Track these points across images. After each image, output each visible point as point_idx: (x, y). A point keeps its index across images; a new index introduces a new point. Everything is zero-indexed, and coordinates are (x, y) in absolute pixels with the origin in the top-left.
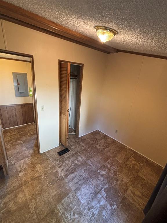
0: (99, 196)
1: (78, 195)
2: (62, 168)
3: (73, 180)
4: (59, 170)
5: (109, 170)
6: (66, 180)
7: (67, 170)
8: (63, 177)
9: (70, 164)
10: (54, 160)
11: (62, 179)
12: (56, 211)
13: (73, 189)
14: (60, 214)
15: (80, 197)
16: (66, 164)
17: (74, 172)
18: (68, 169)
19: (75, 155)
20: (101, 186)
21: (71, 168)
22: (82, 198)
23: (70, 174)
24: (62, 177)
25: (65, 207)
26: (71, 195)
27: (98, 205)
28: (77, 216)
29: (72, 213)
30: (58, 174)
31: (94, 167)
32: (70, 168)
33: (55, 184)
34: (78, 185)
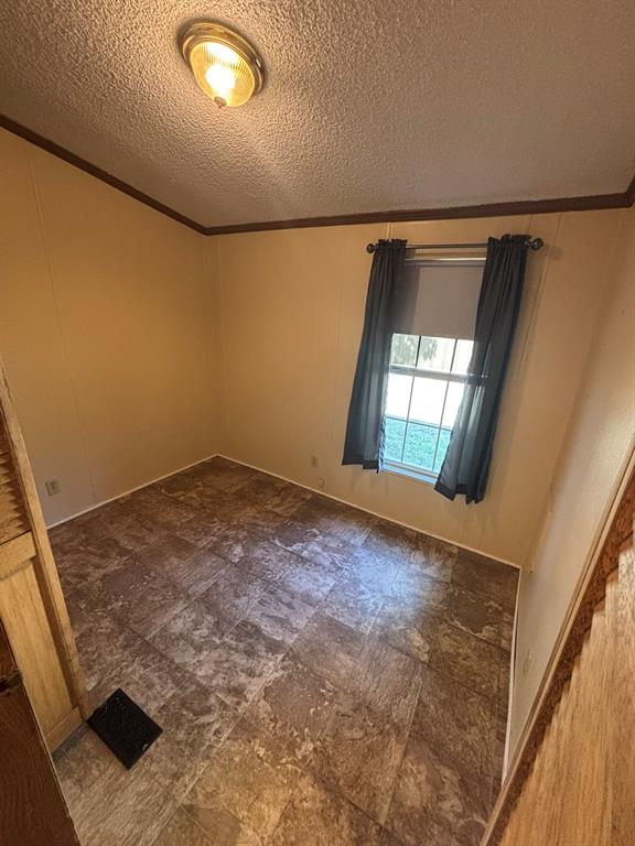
0: (305, 554)
1: (321, 595)
2: (243, 679)
3: (283, 622)
4: (254, 688)
5: (226, 538)
6: (290, 641)
7: (250, 653)
8: (280, 657)
9: (215, 655)
10: (194, 752)
11: (293, 656)
12: (378, 633)
13: (311, 611)
14: (378, 621)
15: (326, 590)
16: (216, 672)
17: (253, 626)
18: (245, 652)
19: (155, 651)
20: (281, 552)
21: (233, 643)
22: (324, 585)
23: (264, 637)
24: (283, 660)
25: (360, 616)
26: (328, 612)
27: (325, 554)
28: (362, 588)
29: (363, 597)
30: (277, 681)
31: (223, 572)
32: (236, 650)
33: (319, 673)
34: (296, 603)
